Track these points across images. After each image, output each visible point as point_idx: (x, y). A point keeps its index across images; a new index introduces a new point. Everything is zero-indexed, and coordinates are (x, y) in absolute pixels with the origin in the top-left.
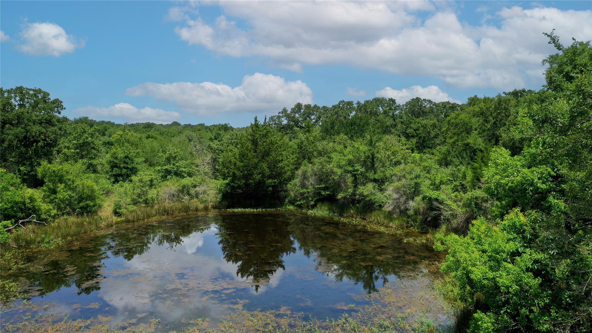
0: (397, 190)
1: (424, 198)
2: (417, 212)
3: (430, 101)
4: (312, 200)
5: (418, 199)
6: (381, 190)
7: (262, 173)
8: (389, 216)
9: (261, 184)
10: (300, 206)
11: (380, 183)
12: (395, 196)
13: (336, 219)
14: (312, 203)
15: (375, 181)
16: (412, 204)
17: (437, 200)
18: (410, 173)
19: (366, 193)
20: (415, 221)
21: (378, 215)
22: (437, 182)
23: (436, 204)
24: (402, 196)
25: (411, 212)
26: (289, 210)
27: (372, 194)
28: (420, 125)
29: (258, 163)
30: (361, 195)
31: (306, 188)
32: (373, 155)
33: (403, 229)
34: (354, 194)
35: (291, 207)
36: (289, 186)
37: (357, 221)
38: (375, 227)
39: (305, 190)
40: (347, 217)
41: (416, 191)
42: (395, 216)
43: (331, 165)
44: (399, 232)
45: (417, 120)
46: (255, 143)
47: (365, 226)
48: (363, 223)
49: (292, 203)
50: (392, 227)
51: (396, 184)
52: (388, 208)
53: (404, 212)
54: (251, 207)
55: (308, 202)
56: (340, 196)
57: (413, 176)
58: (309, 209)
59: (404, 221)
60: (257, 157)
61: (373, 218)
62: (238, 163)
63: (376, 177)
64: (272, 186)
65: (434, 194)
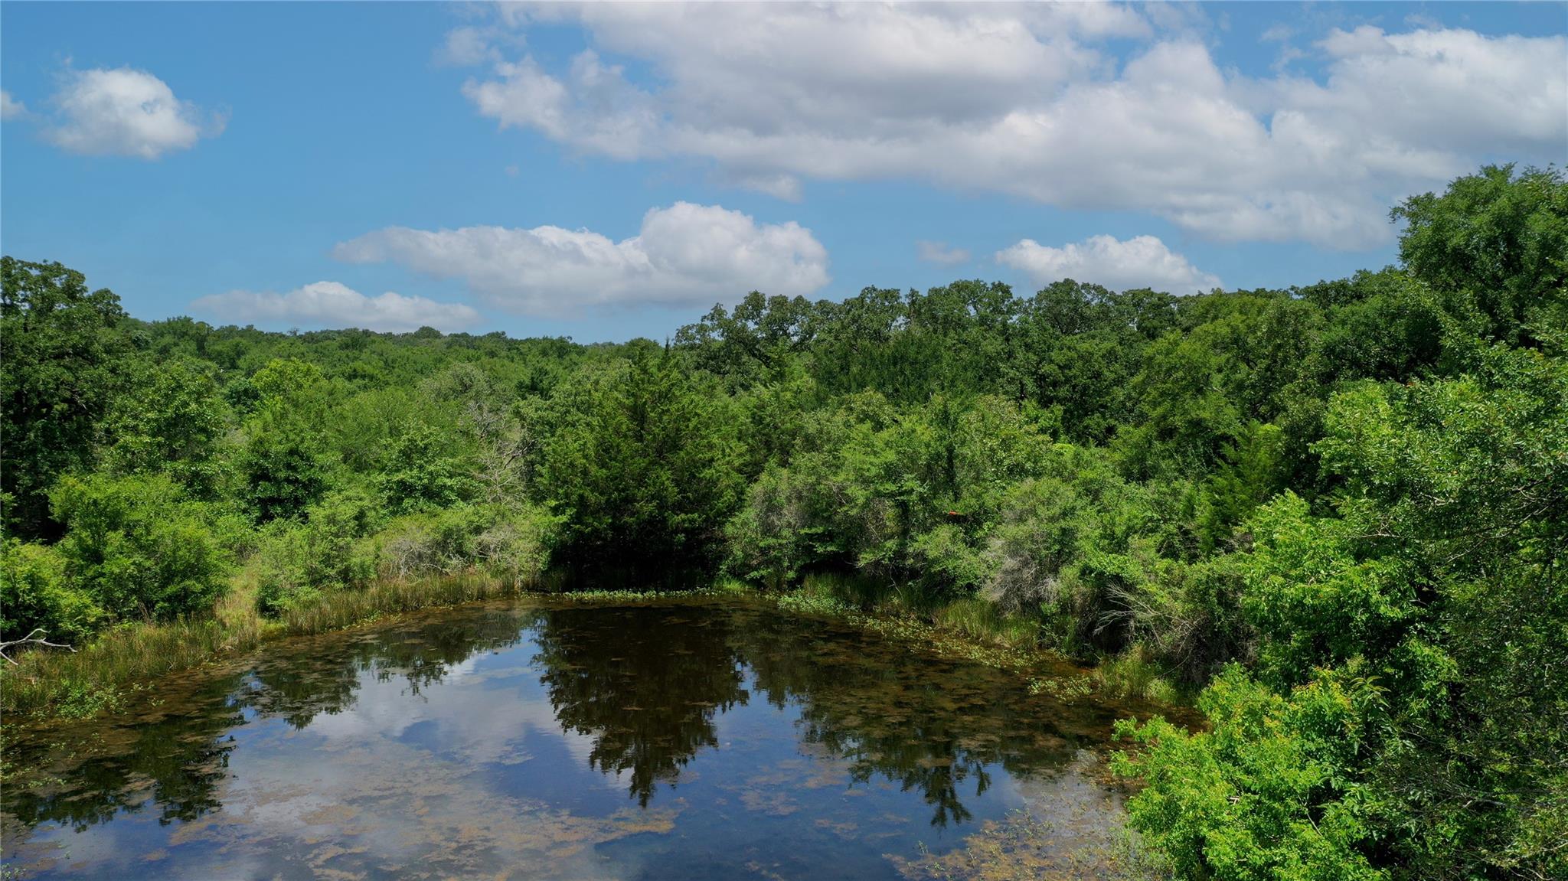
0: (1014, 547)
1: (1085, 571)
2: (1066, 607)
3: (1099, 290)
4: (790, 568)
5: (1070, 572)
6: (973, 544)
7: (659, 497)
8: (994, 615)
9: (655, 524)
10: (758, 583)
11: (971, 524)
12: (1010, 563)
13: (854, 621)
14: (791, 574)
15: (955, 519)
16: (1053, 585)
17: (1117, 579)
18: (1048, 502)
19: (932, 554)
20: (1061, 630)
21: (965, 613)
22: (1119, 531)
23: (1115, 590)
24: (1026, 564)
25: (1051, 607)
26: (728, 591)
27: (948, 555)
28: (1073, 354)
29: (646, 469)
30: (921, 556)
31: (775, 536)
32: (950, 450)
33: (1029, 651)
34: (900, 555)
35: (735, 586)
36: (729, 530)
37: (907, 627)
38: (956, 646)
39: (771, 541)
40: (885, 616)
41: (1063, 550)
42: (1009, 616)
43: (841, 477)
44: (1019, 662)
45: (1068, 340)
46: (638, 414)
47: (929, 643)
48: (926, 634)
49: (737, 573)
50: (999, 647)
51: (1012, 530)
52: (991, 594)
53: (1032, 607)
54: (627, 585)
55: (780, 572)
56: (865, 559)
57: (1056, 510)
58: (782, 591)
59: (1032, 629)
60: (645, 455)
61: (951, 620)
62: (593, 469)
63: (958, 509)
64: (685, 531)
65: (1109, 563)
